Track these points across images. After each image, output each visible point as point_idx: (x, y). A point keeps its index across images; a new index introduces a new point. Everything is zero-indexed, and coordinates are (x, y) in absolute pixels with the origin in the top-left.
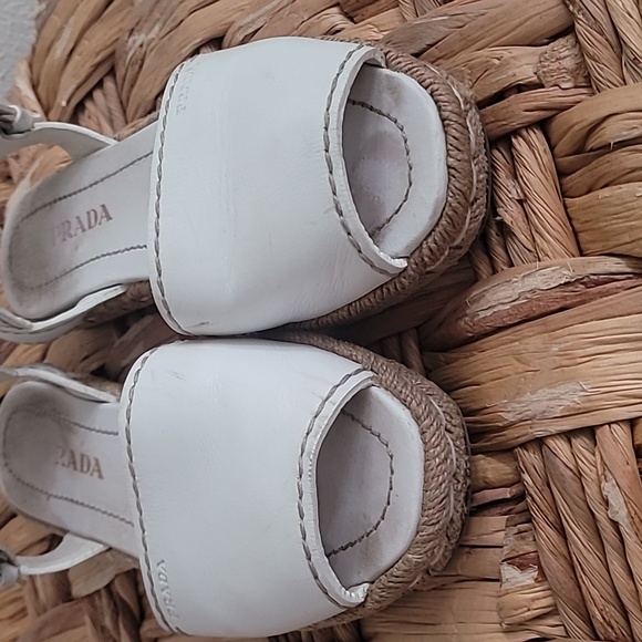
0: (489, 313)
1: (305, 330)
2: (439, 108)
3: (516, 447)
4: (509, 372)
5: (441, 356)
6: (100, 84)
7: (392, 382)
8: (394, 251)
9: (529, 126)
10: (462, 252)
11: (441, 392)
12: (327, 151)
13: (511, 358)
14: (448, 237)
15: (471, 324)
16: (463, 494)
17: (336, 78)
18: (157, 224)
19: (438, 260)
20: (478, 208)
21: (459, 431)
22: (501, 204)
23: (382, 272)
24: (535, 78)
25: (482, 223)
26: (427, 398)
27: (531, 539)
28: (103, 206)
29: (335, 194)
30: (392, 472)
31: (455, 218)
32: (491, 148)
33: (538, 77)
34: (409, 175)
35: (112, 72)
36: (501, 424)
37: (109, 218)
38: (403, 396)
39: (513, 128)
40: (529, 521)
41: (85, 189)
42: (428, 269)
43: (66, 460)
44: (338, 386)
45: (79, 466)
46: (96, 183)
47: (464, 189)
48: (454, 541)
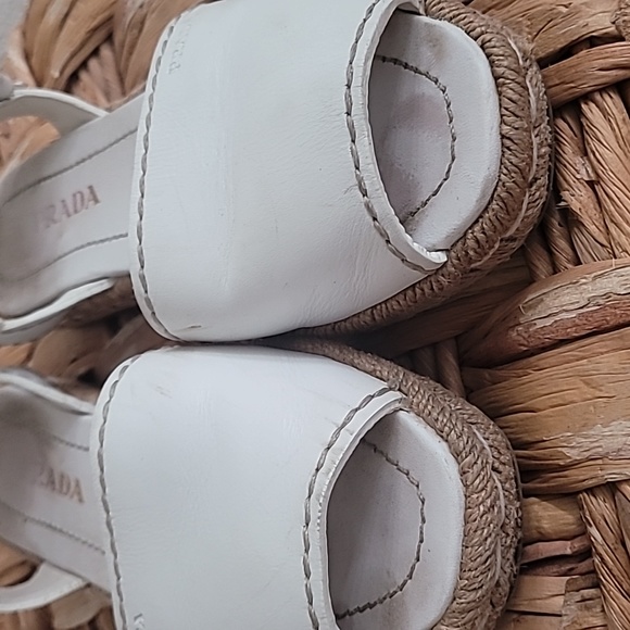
0: (549, 322)
1: (319, 337)
2: (492, 63)
3: (580, 492)
4: (575, 399)
5: (486, 374)
6: (96, 52)
7: (426, 407)
8: (431, 242)
9: (604, 89)
10: (516, 245)
11: (486, 419)
12: (348, 114)
13: (577, 380)
14: (500, 225)
15: (526, 335)
16: (512, 551)
17: (362, 25)
18: (141, 205)
19: (486, 254)
20: (537, 190)
21: (509, 471)
22: (566, 186)
23: (416, 267)
24: (613, 29)
25: (542, 209)
26: (469, 428)
27: (599, 610)
28: (91, 188)
29: (357, 168)
30: (424, 521)
31: (510, 202)
32: (555, 117)
33: (617, 28)
34: (452, 147)
35: (109, 38)
36: (562, 463)
37: (96, 201)
38: (439, 425)
39: (583, 92)
40: (597, 585)
41: (71, 167)
42: (473, 266)
43: (44, 478)
44: (357, 410)
45: (57, 486)
46: (83, 160)
47: (522, 165)
48: (499, 609)
